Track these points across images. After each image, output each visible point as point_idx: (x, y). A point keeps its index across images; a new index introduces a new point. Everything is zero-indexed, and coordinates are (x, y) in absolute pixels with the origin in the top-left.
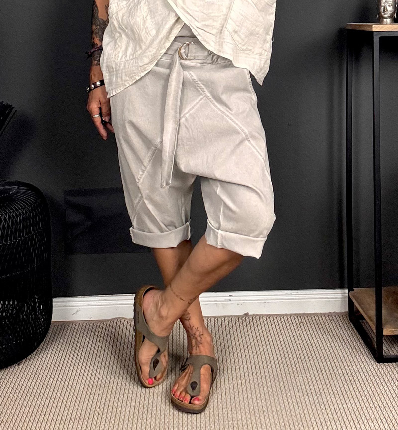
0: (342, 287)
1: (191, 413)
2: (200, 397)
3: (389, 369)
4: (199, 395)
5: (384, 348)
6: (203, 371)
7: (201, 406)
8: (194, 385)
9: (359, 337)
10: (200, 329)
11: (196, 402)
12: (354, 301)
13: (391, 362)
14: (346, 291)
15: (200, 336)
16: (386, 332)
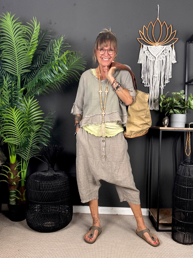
0: (147, 208)
1: (89, 243)
2: (92, 239)
3: (160, 233)
4: (92, 238)
5: (159, 227)
6: (95, 231)
7: (92, 241)
8: (91, 235)
9: (151, 223)
10: (97, 219)
11: (91, 240)
12: (150, 212)
13: (161, 231)
14: (148, 209)
15: (97, 220)
16: (160, 222)
